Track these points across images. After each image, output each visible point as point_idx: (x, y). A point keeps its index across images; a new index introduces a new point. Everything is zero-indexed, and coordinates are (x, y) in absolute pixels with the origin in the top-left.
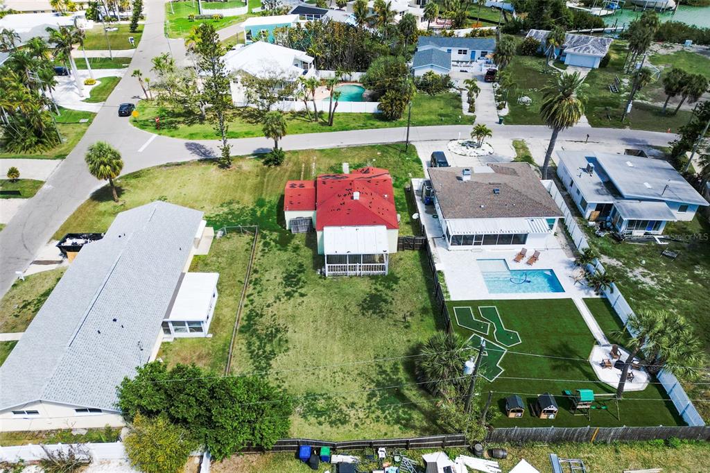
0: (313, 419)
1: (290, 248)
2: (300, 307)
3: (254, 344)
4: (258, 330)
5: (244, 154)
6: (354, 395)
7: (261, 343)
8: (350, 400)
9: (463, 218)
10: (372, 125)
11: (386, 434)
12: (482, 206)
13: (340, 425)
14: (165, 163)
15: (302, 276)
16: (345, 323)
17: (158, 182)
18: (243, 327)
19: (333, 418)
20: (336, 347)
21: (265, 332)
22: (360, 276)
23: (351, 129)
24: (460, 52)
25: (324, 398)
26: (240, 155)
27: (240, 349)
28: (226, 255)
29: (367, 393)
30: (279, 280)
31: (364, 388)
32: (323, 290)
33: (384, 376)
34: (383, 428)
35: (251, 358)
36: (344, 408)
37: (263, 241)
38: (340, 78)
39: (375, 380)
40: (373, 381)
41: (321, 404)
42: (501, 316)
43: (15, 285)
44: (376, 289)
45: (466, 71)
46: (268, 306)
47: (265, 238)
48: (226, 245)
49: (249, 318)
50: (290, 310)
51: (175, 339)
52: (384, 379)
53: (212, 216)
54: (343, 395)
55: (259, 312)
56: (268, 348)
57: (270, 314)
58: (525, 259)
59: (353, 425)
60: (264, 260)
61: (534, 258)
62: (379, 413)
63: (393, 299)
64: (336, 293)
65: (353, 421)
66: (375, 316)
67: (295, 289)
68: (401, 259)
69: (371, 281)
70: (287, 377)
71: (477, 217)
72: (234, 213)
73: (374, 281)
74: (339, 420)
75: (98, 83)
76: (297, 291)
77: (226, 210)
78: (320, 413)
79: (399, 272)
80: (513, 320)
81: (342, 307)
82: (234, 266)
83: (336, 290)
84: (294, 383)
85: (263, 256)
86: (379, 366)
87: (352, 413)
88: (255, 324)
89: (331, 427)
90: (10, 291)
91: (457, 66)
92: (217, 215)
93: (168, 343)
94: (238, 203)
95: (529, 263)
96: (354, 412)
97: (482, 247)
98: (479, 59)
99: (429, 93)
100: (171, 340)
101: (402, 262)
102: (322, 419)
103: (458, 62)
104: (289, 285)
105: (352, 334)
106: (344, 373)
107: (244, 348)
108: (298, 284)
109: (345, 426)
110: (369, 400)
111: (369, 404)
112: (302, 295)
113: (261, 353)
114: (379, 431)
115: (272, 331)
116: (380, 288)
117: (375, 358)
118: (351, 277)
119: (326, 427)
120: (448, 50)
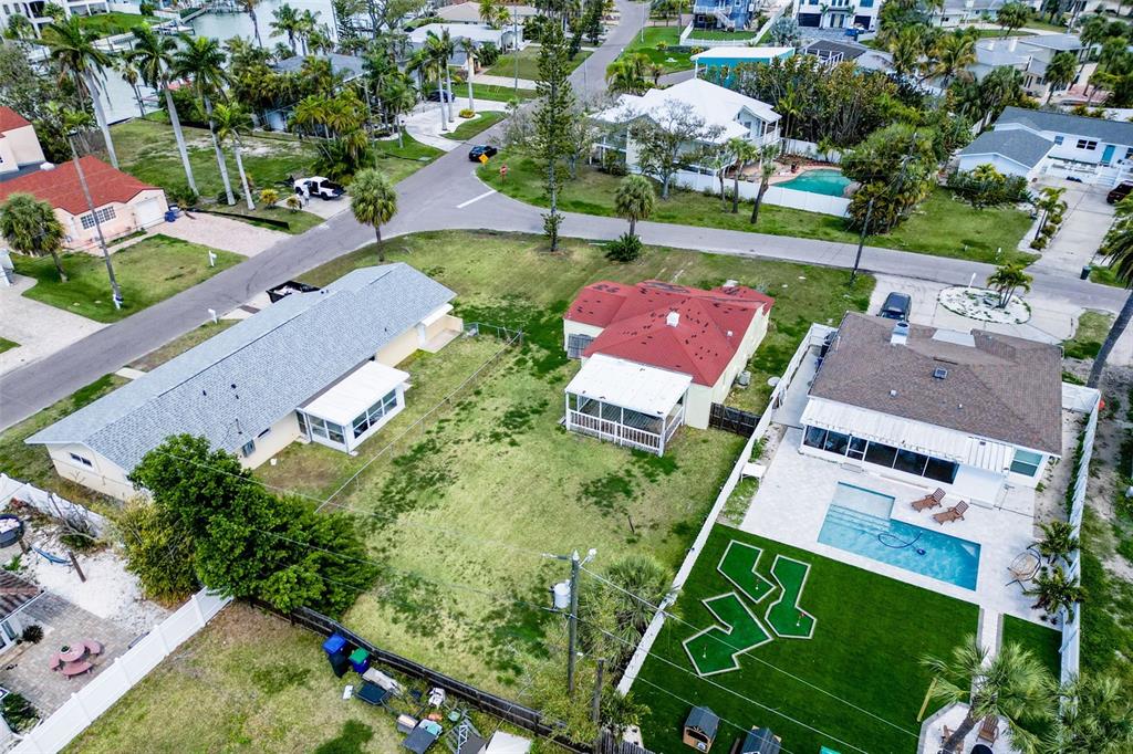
0: (391, 610)
1: (549, 376)
2: (497, 459)
3: (399, 483)
4: (417, 468)
5: (589, 238)
6: (472, 603)
7: (407, 486)
8: (461, 607)
9: (844, 402)
10: (826, 234)
11: (472, 676)
12: (893, 392)
13: (419, 634)
14: (477, 228)
15: (534, 419)
16: (542, 500)
17: (450, 249)
18: (403, 458)
19: (418, 621)
20: (501, 529)
21: (424, 473)
22: (618, 444)
23: (785, 234)
24: (1081, 144)
25: (427, 590)
26: (584, 237)
27: (377, 484)
28: (456, 361)
29: (492, 608)
30: (499, 414)
31: (495, 600)
32: (548, 446)
33: (537, 596)
34: (475, 665)
35: (380, 500)
36: (444, 613)
37: (520, 356)
38: (822, 157)
39: (519, 596)
40: (515, 597)
41: (416, 596)
42: (807, 582)
43: (203, 326)
44: (628, 472)
45: (1078, 181)
46: (457, 442)
47: (525, 354)
48: (467, 349)
49: (421, 449)
50: (480, 457)
51: (312, 442)
52: (534, 600)
53: (480, 307)
54: (457, 597)
55: (438, 446)
56: (411, 496)
57: (451, 453)
58: (936, 510)
59: (437, 643)
60: (502, 383)
61: (956, 513)
62: (487, 643)
63: (643, 494)
64: (563, 457)
65: (442, 637)
66: (595, 508)
67: (509, 432)
68: (705, 441)
69: (630, 458)
70: (402, 543)
71: (872, 409)
72: (511, 311)
73: (634, 459)
74: (424, 628)
75: (478, 116)
76: (509, 436)
77: (505, 303)
78: (405, 607)
79: (685, 458)
80: (825, 599)
81: (556, 480)
82: (455, 378)
83: (566, 453)
84: (406, 553)
85: (504, 376)
86: (542, 578)
87: (449, 624)
88: (421, 459)
89: (407, 632)
90: (195, 331)
91: (1062, 168)
92: (488, 308)
93: (300, 444)
94: (528, 299)
95: (939, 519)
96: (453, 625)
97: (864, 464)
98: (1119, 162)
99: (974, 205)
100: (305, 442)
101: (704, 446)
102: (402, 616)
103: (1066, 161)
104: (506, 425)
105: (538, 522)
106: (483, 568)
107: (381, 485)
108: (519, 428)
109: (425, 639)
110: (489, 618)
111: (482, 624)
112: (513, 443)
113: (397, 498)
114: (466, 668)
115: (434, 476)
116: (635, 470)
117: (546, 566)
118: (604, 442)
119: (399, 630)
120: (1057, 137)
